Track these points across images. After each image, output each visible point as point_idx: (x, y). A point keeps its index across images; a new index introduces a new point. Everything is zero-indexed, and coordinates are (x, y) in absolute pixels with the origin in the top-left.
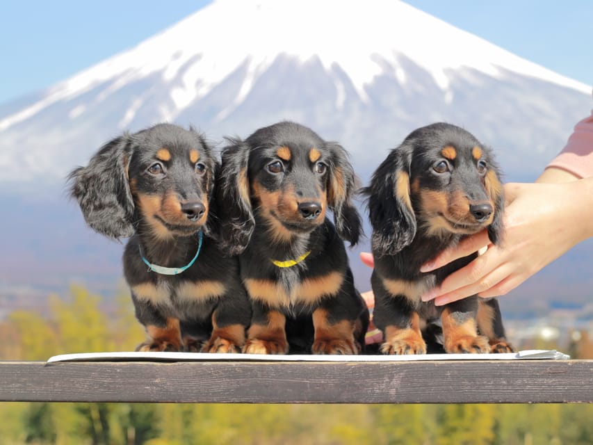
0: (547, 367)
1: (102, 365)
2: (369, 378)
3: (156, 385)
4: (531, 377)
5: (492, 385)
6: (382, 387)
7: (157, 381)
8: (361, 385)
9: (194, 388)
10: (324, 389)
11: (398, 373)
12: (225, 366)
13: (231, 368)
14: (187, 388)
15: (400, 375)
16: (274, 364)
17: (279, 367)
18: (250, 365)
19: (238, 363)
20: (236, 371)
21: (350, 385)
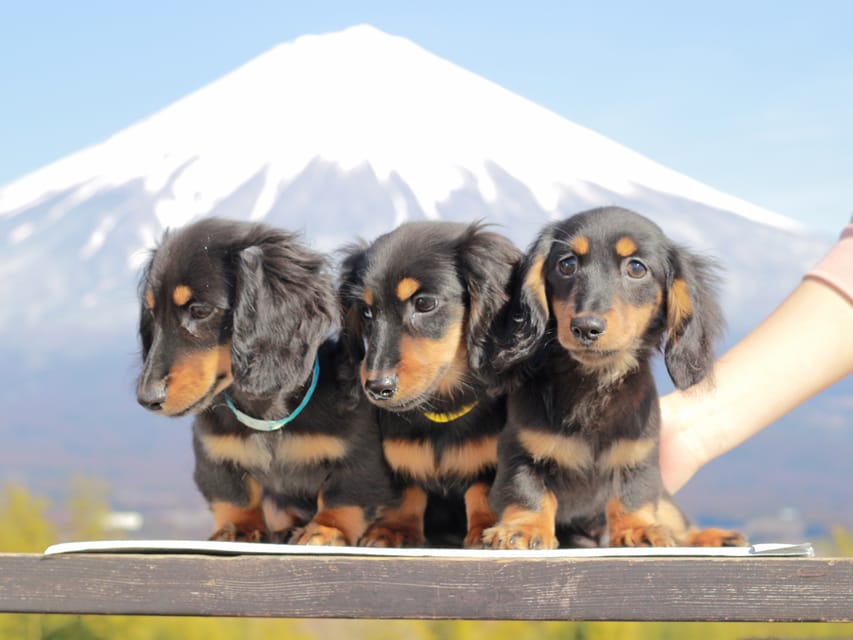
0: (797, 568)
2: (530, 582)
3: (209, 590)
4: (773, 582)
5: (715, 594)
6: (549, 595)
8: (518, 592)
9: (266, 595)
10: (462, 598)
11: (574, 574)
12: (313, 562)
13: (322, 565)
14: (256, 595)
15: (576, 579)
16: (387, 560)
17: (395, 565)
18: (351, 561)
19: (334, 557)
20: (329, 570)
21: (500, 593)
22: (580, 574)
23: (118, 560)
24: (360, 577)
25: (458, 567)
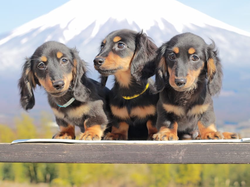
1: (38, 145)
2: (169, 151)
3: (64, 154)
4: (249, 151)
5: (229, 155)
6: (175, 156)
7: (65, 152)
8: (165, 155)
9: (83, 156)
10: (147, 157)
11: (183, 149)
12: (98, 145)
13: (101, 146)
14: (80, 156)
15: (184, 150)
16: (122, 145)
17: (125, 146)
18: (110, 145)
19: (105, 144)
20: (103, 148)
21: (159, 155)
22: (185, 148)
23: (35, 145)
24: (113, 150)
25: (145, 146)
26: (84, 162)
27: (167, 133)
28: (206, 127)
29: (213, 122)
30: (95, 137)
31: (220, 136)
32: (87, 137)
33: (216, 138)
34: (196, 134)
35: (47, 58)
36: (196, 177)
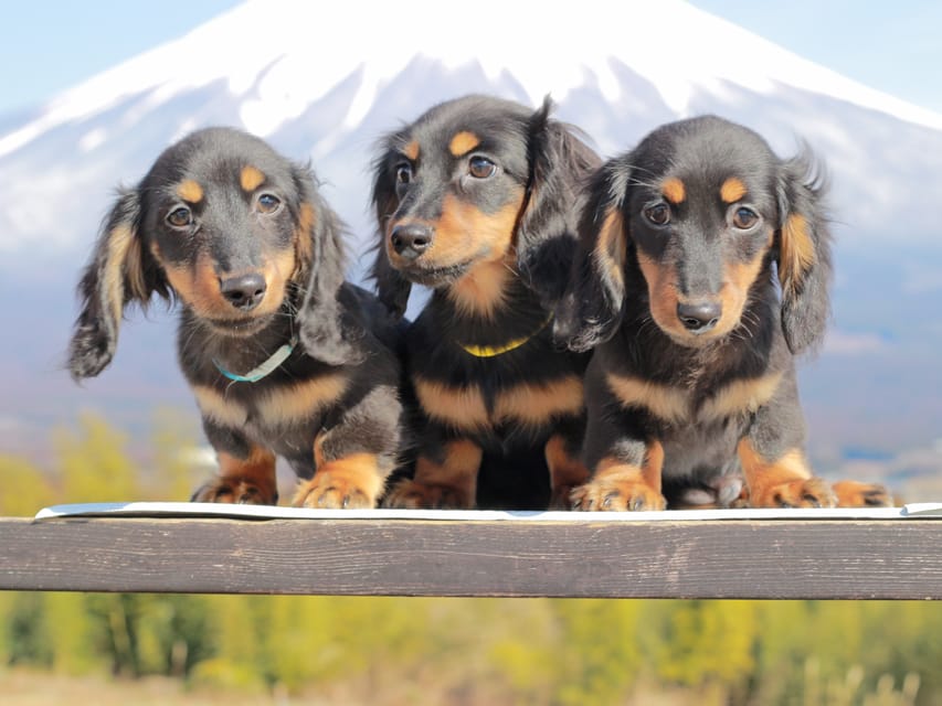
2: (628, 552)
3: (236, 561)
4: (931, 551)
6: (653, 568)
7: (236, 554)
8: (614, 564)
9: (305, 567)
10: (546, 571)
11: (684, 542)
12: (362, 526)
13: (373, 531)
14: (293, 567)
15: (686, 547)
16: (454, 526)
17: (463, 531)
18: (409, 526)
19: (388, 522)
20: (382, 537)
21: (593, 565)
22: (692, 540)
23: (125, 524)
24: (420, 546)
25: (541, 532)
26: (307, 591)
27: (622, 482)
28: (770, 461)
29: (797, 442)
30: (352, 497)
31: (821, 495)
32: (321, 497)
33: (806, 502)
34: (734, 487)
35: (204, 187)
36: (734, 658)
